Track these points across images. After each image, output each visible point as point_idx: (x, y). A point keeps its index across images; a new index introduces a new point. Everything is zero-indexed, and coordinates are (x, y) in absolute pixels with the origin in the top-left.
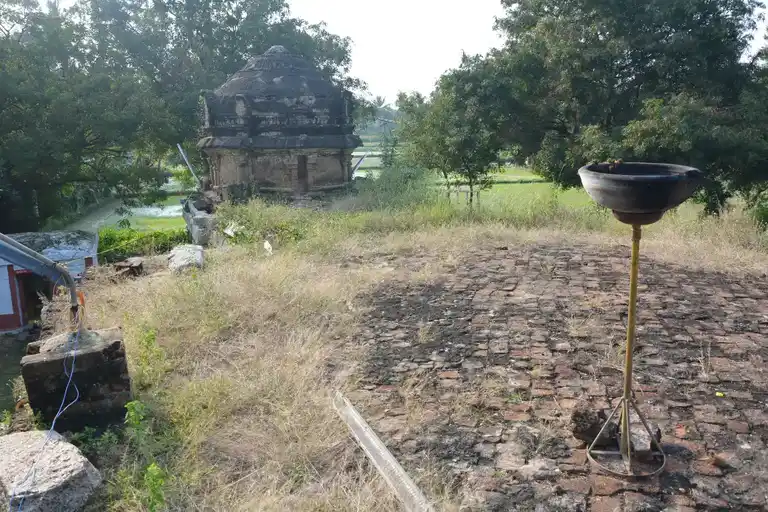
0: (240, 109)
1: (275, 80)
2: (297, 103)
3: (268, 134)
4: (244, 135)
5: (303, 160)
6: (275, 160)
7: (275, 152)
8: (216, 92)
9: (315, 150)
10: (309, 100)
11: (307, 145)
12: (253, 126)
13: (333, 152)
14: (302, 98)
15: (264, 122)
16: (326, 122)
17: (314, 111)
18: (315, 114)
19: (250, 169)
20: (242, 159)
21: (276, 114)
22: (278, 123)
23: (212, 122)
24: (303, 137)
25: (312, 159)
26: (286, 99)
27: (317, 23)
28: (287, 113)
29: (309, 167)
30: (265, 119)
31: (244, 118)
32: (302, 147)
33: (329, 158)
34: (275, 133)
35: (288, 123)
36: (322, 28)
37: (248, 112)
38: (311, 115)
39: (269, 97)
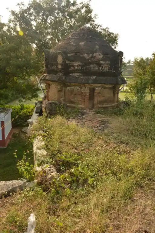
0: (60, 60)
1: (80, 43)
2: (92, 57)
3: (74, 74)
4: (61, 74)
5: (93, 90)
6: (77, 89)
7: (77, 85)
8: (51, 51)
9: (99, 85)
10: (99, 56)
11: (95, 82)
12: (66, 69)
13: (110, 86)
14: (95, 54)
15: (72, 68)
16: (107, 69)
17: (101, 62)
18: (102, 64)
19: (63, 93)
20: (59, 87)
21: (79, 63)
22: (80, 68)
23: (47, 66)
24: (93, 77)
25: (98, 90)
26: (86, 55)
27: (105, 28)
28: (86, 63)
29: (95, 94)
30: (73, 66)
31: (61, 65)
32: (92, 83)
33: (107, 90)
34: (78, 74)
35: (86, 69)
36: (107, 30)
37: (64, 62)
38: (99, 65)
39: (76, 53)
